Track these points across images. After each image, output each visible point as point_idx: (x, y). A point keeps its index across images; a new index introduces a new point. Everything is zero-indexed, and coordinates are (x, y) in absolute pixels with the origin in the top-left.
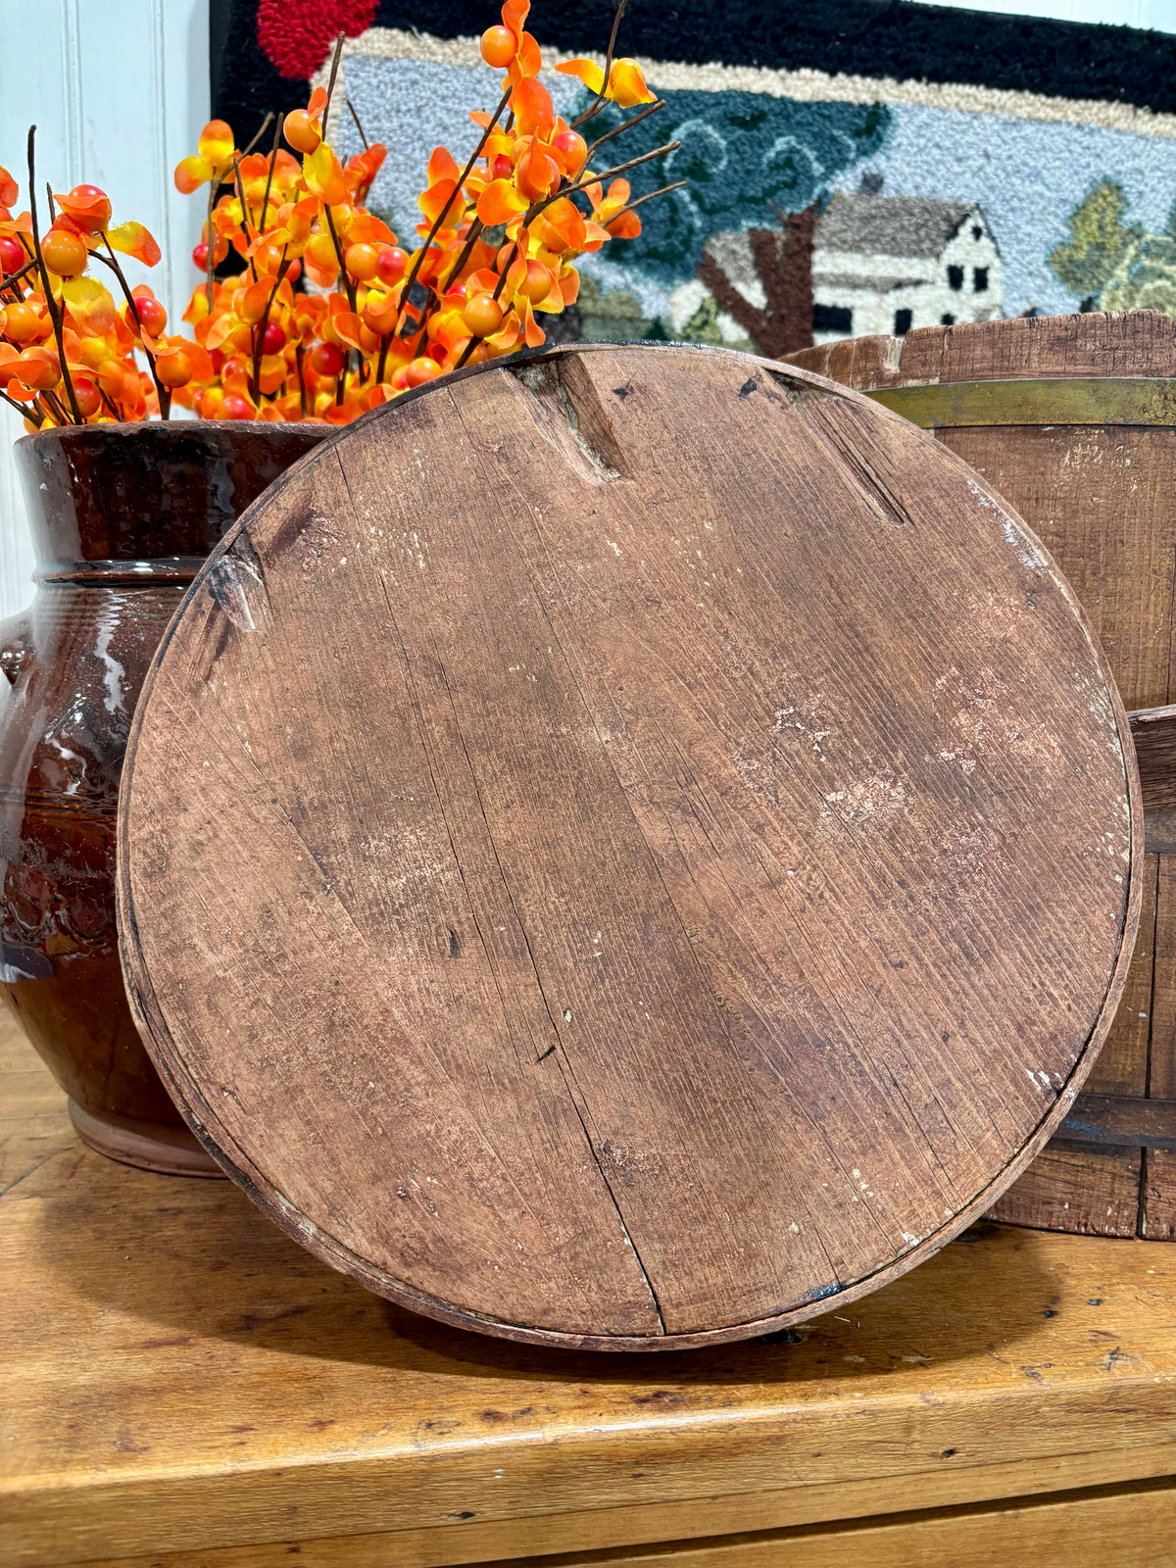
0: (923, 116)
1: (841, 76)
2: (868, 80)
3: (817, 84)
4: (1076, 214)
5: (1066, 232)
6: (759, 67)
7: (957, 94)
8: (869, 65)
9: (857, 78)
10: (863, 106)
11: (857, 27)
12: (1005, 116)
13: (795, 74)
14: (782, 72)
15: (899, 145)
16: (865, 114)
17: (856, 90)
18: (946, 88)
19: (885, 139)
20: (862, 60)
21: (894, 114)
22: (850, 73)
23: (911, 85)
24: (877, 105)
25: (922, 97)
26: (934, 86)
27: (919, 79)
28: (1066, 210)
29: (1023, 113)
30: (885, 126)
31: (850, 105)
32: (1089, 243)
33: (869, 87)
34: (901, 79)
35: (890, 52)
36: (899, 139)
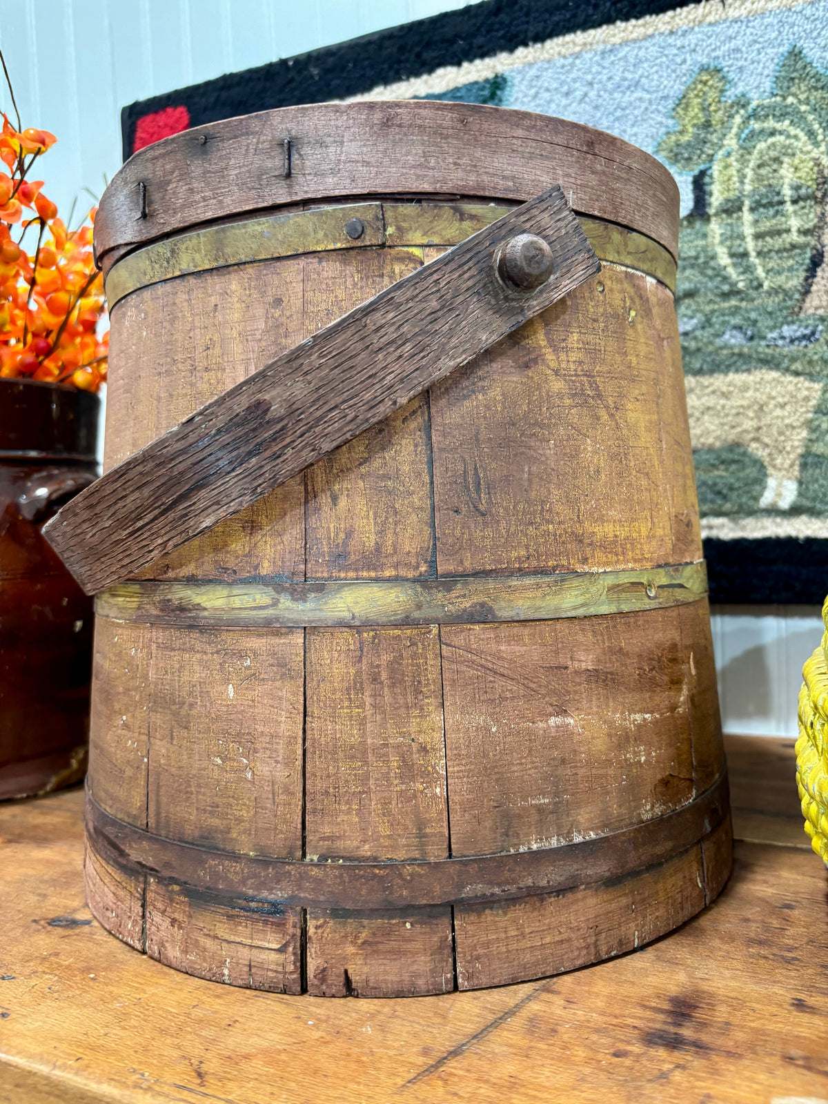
0: (533, 72)
1: (465, 65)
2: (487, 60)
3: (450, 76)
4: (678, 105)
5: (671, 122)
6: (408, 79)
7: (558, 45)
8: (485, 49)
9: (478, 62)
10: (487, 81)
11: (474, 25)
12: (601, 47)
13: (434, 75)
14: (425, 77)
15: (517, 99)
16: (488, 86)
17: (478, 71)
18: (548, 43)
19: (504, 99)
20: (480, 47)
21: (509, 79)
22: (471, 61)
23: (521, 51)
24: (496, 77)
25: (530, 58)
26: (539, 45)
27: (526, 45)
28: (670, 104)
29: (617, 40)
30: (502, 89)
31: (476, 83)
32: (694, 125)
33: (488, 65)
34: (511, 50)
35: (501, 33)
36: (515, 96)
